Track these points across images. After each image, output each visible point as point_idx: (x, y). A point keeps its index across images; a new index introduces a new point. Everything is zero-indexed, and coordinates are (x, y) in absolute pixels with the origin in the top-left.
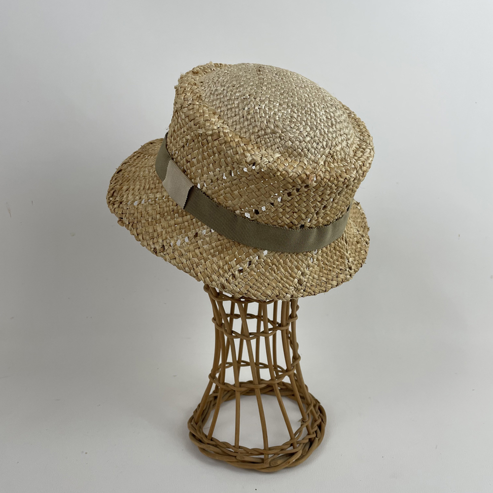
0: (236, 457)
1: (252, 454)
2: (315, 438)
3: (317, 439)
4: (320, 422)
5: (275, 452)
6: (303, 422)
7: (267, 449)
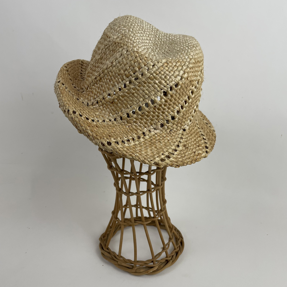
0: (117, 262)
1: (126, 262)
3: (171, 261)
4: (178, 251)
5: (141, 264)
6: (164, 249)
7: (136, 261)
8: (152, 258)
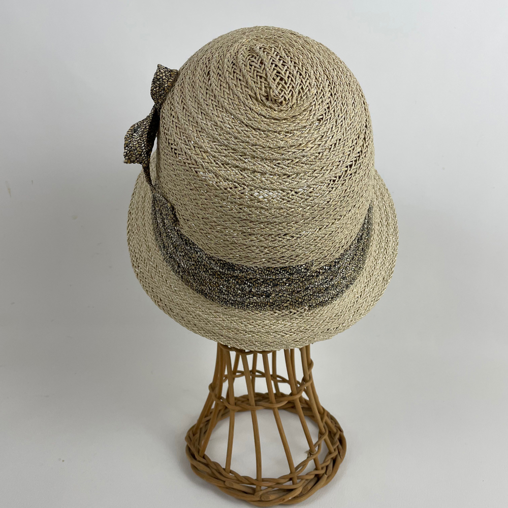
0: (224, 482)
1: (242, 482)
2: (323, 474)
3: (326, 476)
4: (337, 456)
5: (270, 484)
6: (311, 454)
7: (260, 479)
8: (291, 473)
